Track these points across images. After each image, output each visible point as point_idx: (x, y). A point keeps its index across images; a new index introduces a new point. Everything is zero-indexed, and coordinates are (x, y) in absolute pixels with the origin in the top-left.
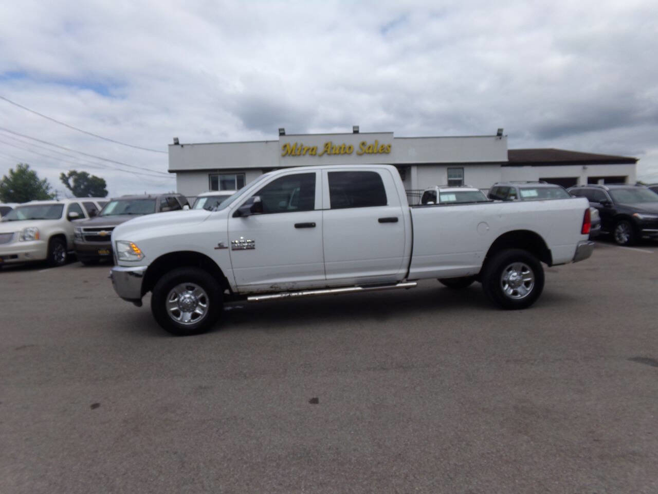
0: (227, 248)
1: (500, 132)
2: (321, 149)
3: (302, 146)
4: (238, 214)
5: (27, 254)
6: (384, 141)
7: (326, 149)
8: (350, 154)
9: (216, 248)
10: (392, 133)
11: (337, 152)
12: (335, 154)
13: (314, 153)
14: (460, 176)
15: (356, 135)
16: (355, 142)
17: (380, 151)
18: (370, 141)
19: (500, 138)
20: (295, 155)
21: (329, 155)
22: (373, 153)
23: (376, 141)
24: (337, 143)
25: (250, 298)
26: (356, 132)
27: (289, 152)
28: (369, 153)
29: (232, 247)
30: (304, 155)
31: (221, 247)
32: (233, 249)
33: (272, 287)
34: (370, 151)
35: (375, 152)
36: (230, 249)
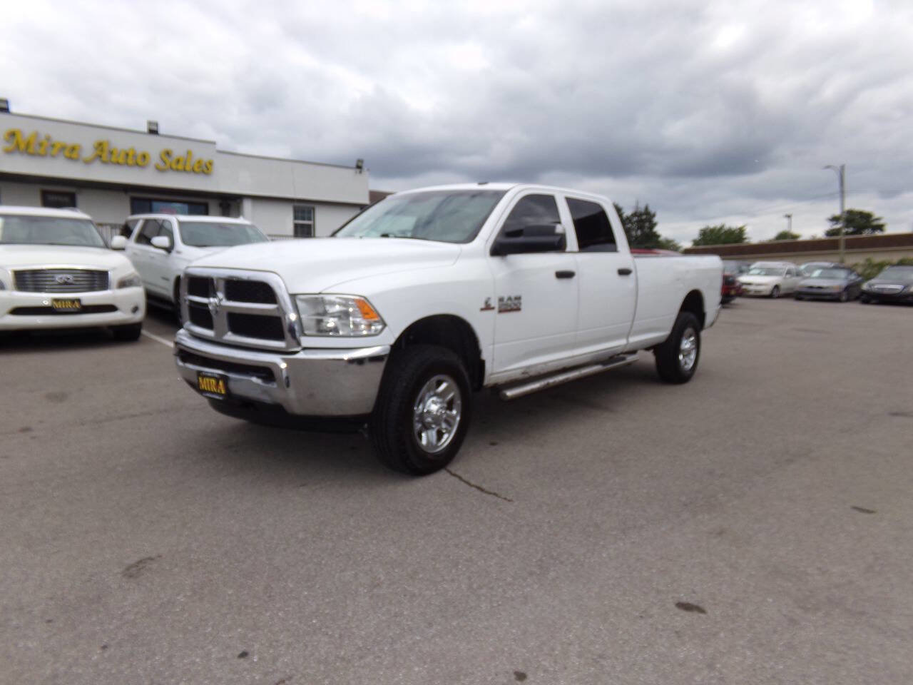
0: (493, 308)
1: (360, 164)
2: (88, 152)
3: (48, 139)
6: (201, 154)
7: (99, 153)
8: (143, 167)
9: (482, 309)
10: (214, 143)
11: (121, 160)
12: (118, 163)
13: (74, 155)
14: (310, 219)
15: (153, 138)
16: (153, 147)
17: (196, 169)
18: (178, 150)
19: (360, 172)
20: (33, 155)
21: (104, 163)
22: (185, 170)
23: (189, 153)
24: (120, 144)
26: (153, 132)
27: (22, 146)
28: (177, 170)
29: (500, 307)
30: (53, 156)
31: (488, 307)
32: (500, 311)
34: (180, 167)
35: (188, 168)
36: (497, 310)
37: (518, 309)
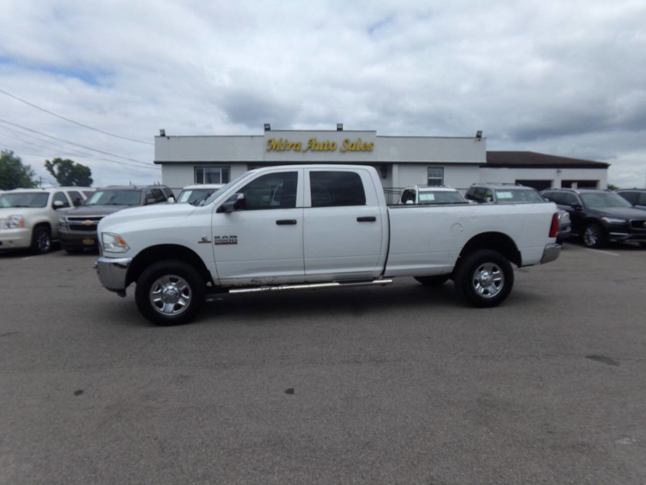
0: (210, 242)
1: (479, 134)
2: (305, 146)
3: (286, 141)
4: (222, 210)
5: (11, 242)
6: (367, 139)
7: (310, 145)
8: (333, 151)
9: (199, 242)
10: (375, 131)
11: (321, 148)
12: (319, 150)
13: (298, 148)
14: (440, 176)
15: (340, 133)
16: (339, 139)
17: (363, 149)
18: (353, 139)
19: (479, 140)
20: (279, 151)
21: (313, 151)
22: (356, 150)
23: (359, 139)
24: (321, 139)
25: (231, 291)
26: (340, 129)
27: (274, 147)
28: (352, 151)
29: (215, 241)
30: (288, 150)
31: (204, 241)
32: (216, 244)
33: (252, 281)
34: (353, 148)
35: (358, 149)
36: (214, 242)
37: (235, 243)
